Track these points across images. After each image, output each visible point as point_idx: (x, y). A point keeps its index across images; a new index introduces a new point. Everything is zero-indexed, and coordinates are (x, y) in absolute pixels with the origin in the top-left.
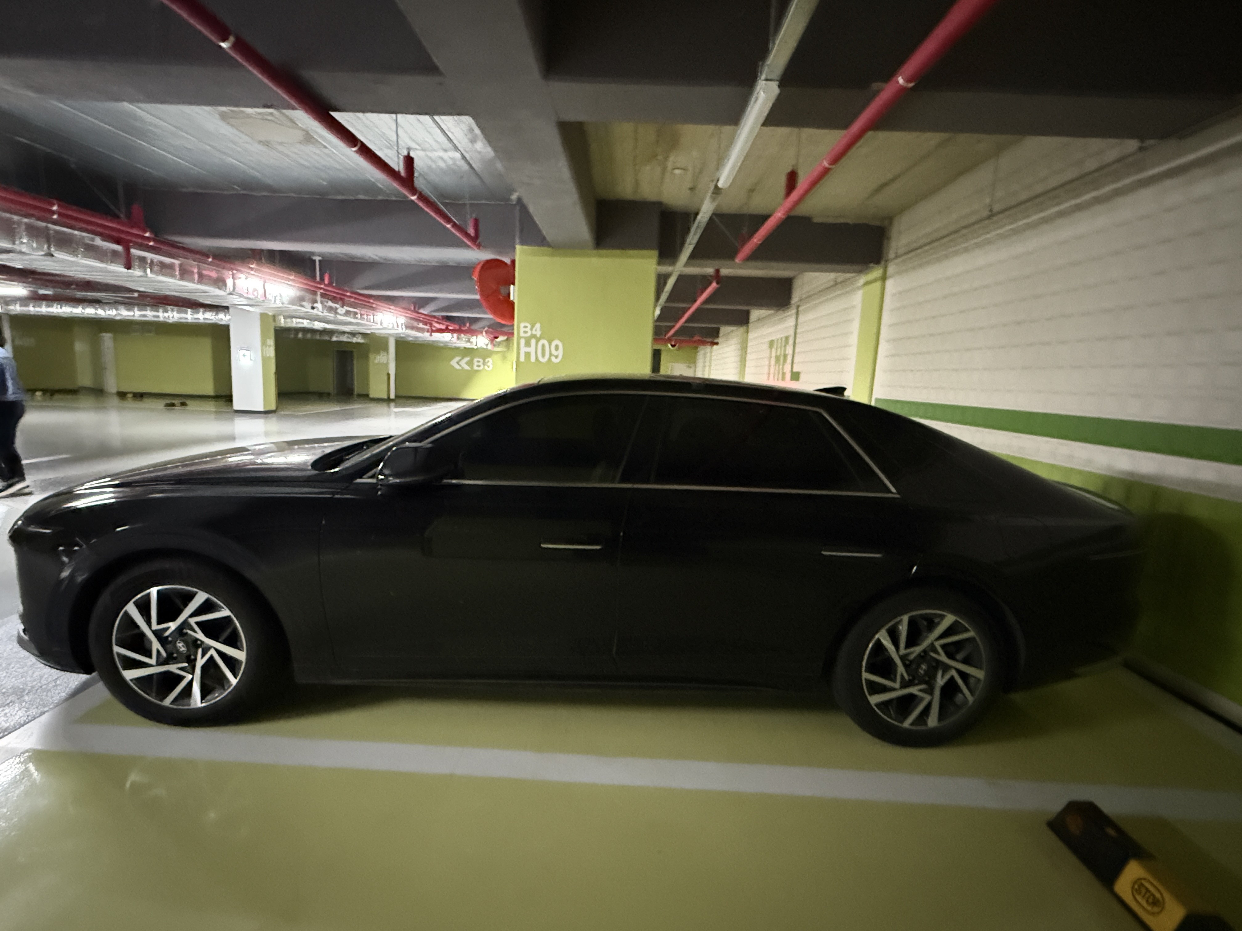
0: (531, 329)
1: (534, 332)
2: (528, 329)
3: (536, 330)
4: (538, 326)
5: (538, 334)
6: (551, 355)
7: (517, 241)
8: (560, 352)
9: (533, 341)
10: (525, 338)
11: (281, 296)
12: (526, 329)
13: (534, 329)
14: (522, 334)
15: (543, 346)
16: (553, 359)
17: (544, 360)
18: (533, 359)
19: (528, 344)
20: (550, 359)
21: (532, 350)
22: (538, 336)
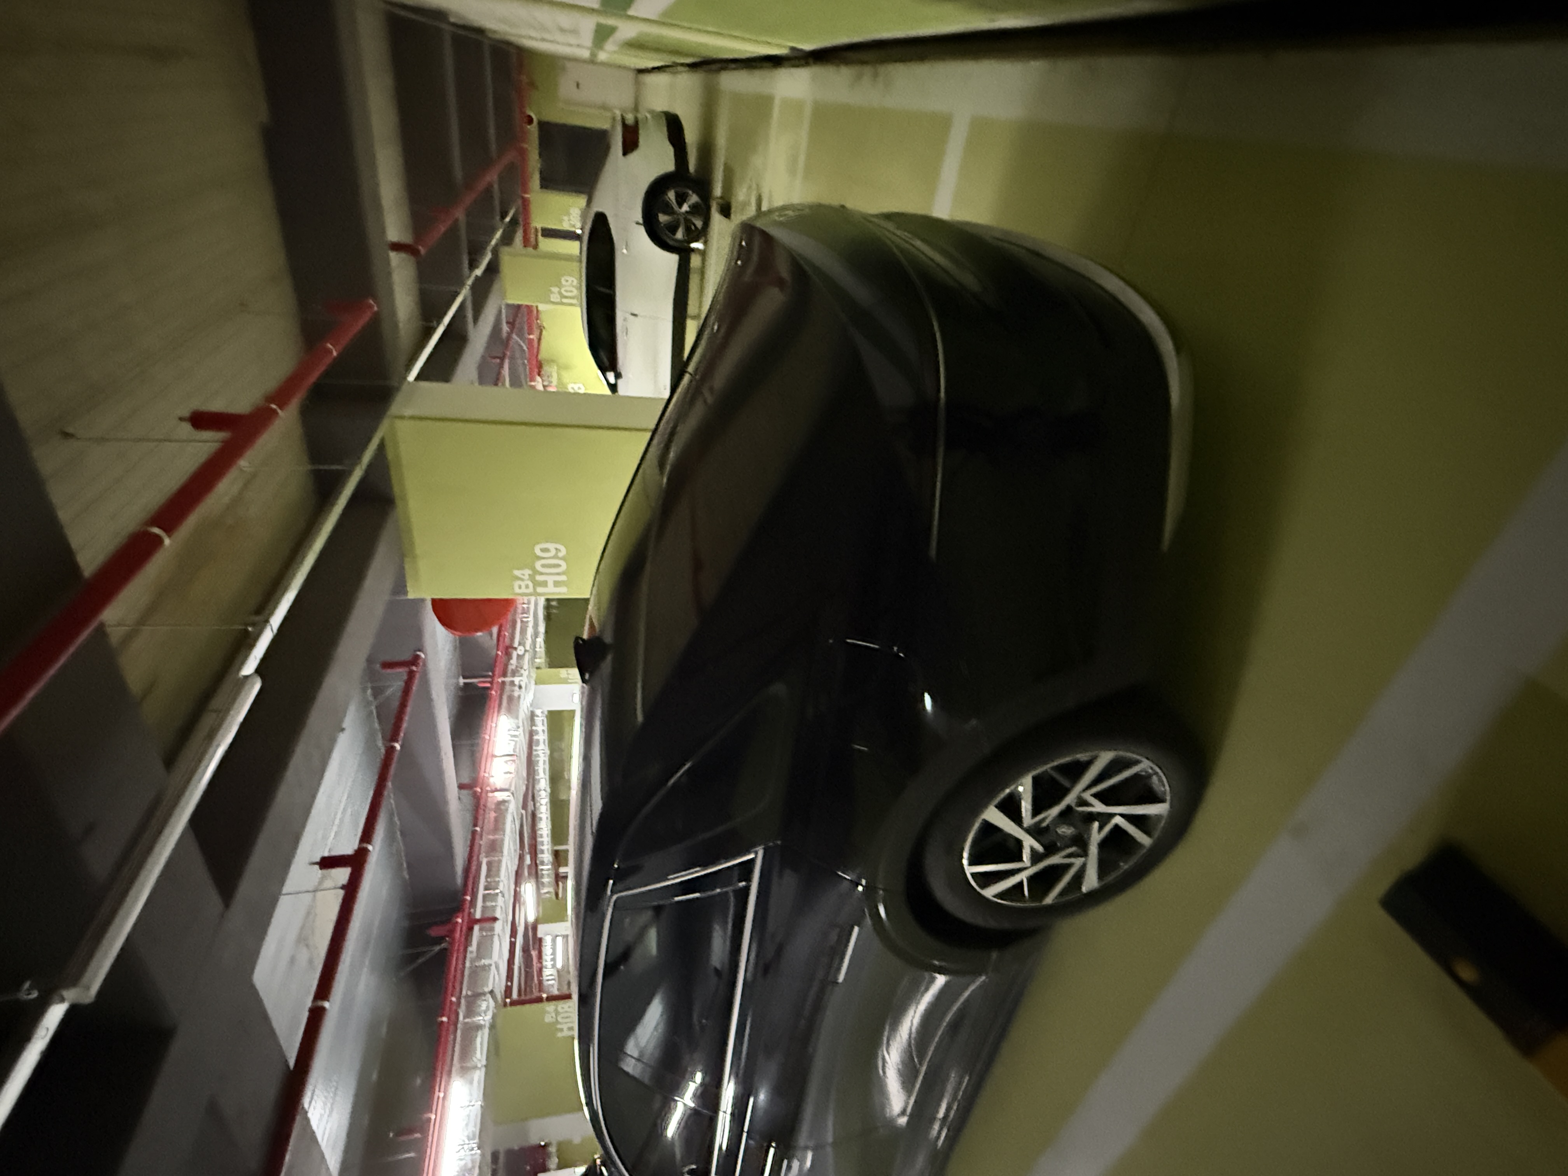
0: (522, 580)
1: (527, 577)
2: (523, 584)
3: (524, 575)
4: (517, 573)
5: (527, 572)
6: (556, 557)
7: (403, 598)
8: (551, 546)
9: (539, 578)
10: (534, 589)
11: (509, 730)
12: (523, 587)
13: (522, 577)
14: (531, 590)
15: (543, 566)
16: (560, 555)
17: (564, 565)
18: (563, 578)
19: (544, 584)
20: (561, 559)
21: (550, 580)
22: (530, 572)
